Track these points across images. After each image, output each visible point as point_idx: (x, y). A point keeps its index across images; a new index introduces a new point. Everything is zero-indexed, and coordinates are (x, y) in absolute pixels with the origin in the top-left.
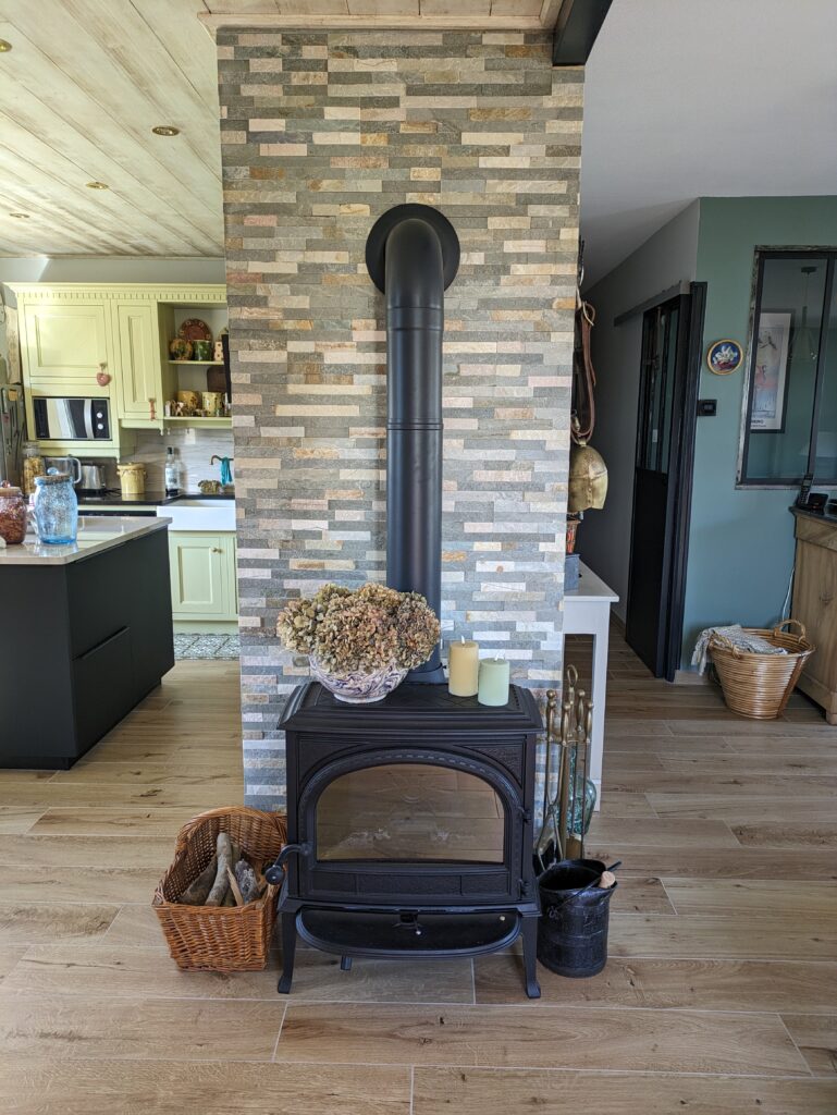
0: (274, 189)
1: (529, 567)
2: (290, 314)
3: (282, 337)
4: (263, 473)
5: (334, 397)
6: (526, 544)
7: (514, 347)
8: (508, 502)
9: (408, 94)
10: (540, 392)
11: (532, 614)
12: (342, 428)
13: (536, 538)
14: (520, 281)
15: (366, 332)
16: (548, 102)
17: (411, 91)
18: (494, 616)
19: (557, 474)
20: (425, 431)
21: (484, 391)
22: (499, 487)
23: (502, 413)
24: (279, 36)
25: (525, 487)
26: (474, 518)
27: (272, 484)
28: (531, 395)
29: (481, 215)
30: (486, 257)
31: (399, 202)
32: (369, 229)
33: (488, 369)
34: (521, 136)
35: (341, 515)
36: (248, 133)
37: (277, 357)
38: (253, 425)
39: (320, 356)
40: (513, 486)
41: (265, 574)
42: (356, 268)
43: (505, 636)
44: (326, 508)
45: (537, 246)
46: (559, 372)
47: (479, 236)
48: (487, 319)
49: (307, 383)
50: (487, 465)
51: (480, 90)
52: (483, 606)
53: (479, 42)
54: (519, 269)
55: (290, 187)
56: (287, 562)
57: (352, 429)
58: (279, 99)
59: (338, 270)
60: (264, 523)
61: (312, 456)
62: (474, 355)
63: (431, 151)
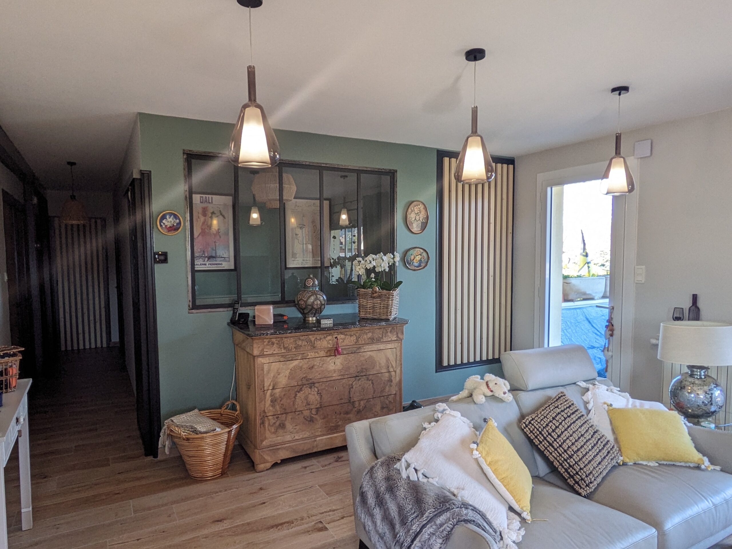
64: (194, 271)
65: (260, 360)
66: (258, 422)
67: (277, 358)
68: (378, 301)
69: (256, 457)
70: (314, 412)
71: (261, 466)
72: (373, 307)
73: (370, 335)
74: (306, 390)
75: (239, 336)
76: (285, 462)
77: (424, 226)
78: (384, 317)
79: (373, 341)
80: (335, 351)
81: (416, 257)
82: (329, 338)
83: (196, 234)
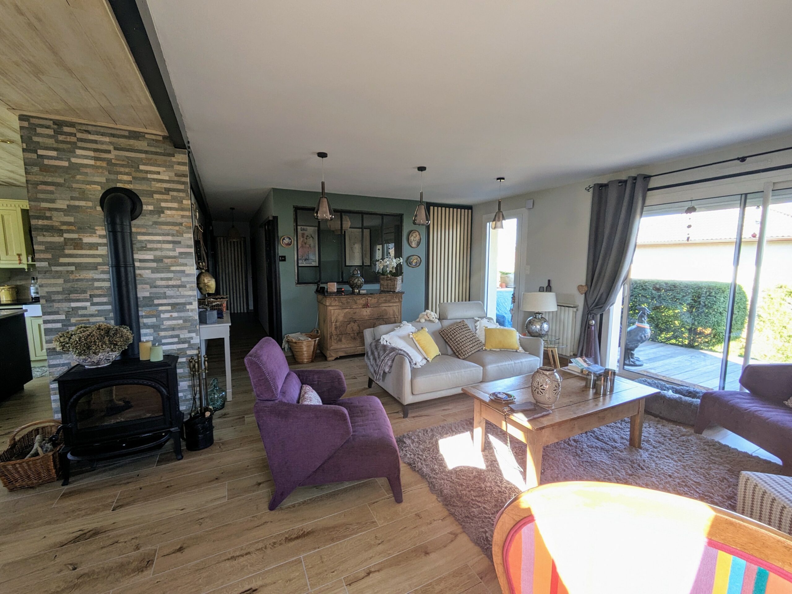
0: (52, 176)
1: (182, 314)
2: (64, 223)
3: (60, 232)
4: (54, 285)
5: (89, 255)
6: (181, 307)
7: (170, 238)
8: (172, 292)
9: (115, 149)
10: (181, 253)
11: (186, 331)
12: (94, 267)
13: (184, 304)
14: (169, 216)
15: (101, 231)
16: (174, 159)
17: (116, 149)
18: (171, 333)
19: (192, 281)
20: (126, 267)
21: (158, 253)
22: (168, 287)
23: (166, 260)
24: (52, 122)
25: (179, 286)
26: (158, 298)
27: (60, 289)
28: (178, 254)
29: (151, 194)
30: (154, 208)
31: (114, 186)
32: (101, 195)
33: (159, 246)
34: (164, 169)
35: (96, 300)
36: (38, 155)
37: (57, 239)
38: (47, 266)
39: (81, 239)
40: (173, 286)
41: (59, 325)
42: (95, 208)
43: (176, 340)
44: (89, 297)
45: (175, 205)
46: (189, 247)
47: (150, 200)
48: (156, 228)
49: (75, 249)
50: (162, 279)
51: (146, 152)
52: (165, 330)
53: (144, 136)
54: (168, 212)
55: (61, 177)
56: (70, 320)
57: (99, 267)
58: (53, 144)
59: (87, 208)
60: (56, 305)
61: (79, 277)
62: (152, 241)
63: (127, 170)
64: (298, 267)
65: (330, 308)
66: (329, 337)
67: (338, 307)
68: (390, 282)
69: (328, 354)
70: (356, 334)
71: (330, 359)
72: (387, 285)
73: (384, 298)
74: (352, 324)
75: (320, 297)
76: (341, 358)
77: (419, 244)
78: (392, 290)
79: (386, 301)
80: (366, 306)
81: (414, 261)
82: (364, 299)
83: (299, 247)
